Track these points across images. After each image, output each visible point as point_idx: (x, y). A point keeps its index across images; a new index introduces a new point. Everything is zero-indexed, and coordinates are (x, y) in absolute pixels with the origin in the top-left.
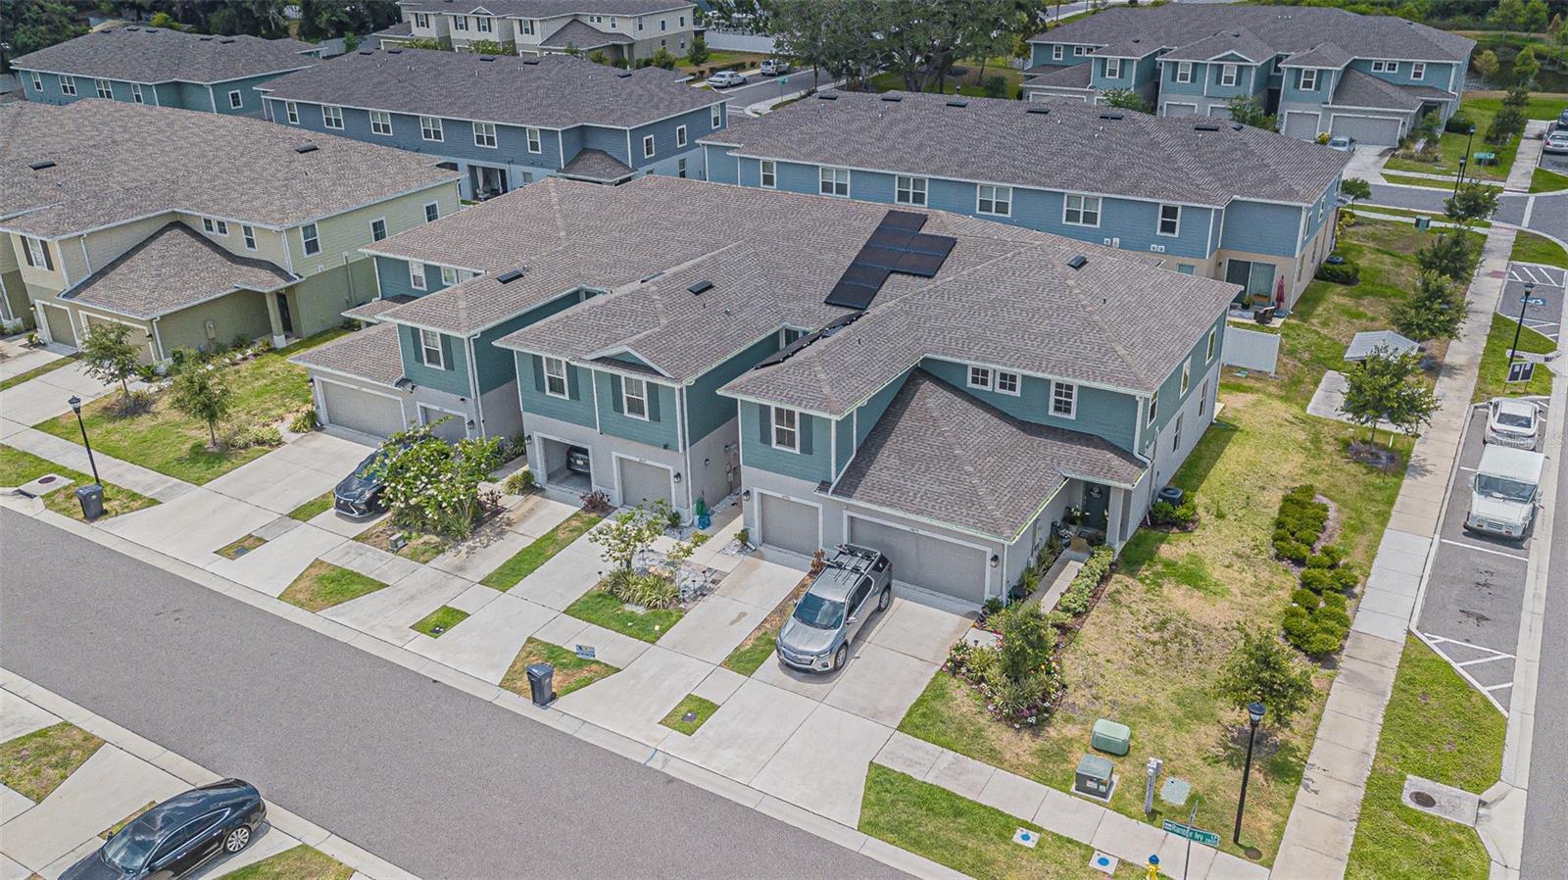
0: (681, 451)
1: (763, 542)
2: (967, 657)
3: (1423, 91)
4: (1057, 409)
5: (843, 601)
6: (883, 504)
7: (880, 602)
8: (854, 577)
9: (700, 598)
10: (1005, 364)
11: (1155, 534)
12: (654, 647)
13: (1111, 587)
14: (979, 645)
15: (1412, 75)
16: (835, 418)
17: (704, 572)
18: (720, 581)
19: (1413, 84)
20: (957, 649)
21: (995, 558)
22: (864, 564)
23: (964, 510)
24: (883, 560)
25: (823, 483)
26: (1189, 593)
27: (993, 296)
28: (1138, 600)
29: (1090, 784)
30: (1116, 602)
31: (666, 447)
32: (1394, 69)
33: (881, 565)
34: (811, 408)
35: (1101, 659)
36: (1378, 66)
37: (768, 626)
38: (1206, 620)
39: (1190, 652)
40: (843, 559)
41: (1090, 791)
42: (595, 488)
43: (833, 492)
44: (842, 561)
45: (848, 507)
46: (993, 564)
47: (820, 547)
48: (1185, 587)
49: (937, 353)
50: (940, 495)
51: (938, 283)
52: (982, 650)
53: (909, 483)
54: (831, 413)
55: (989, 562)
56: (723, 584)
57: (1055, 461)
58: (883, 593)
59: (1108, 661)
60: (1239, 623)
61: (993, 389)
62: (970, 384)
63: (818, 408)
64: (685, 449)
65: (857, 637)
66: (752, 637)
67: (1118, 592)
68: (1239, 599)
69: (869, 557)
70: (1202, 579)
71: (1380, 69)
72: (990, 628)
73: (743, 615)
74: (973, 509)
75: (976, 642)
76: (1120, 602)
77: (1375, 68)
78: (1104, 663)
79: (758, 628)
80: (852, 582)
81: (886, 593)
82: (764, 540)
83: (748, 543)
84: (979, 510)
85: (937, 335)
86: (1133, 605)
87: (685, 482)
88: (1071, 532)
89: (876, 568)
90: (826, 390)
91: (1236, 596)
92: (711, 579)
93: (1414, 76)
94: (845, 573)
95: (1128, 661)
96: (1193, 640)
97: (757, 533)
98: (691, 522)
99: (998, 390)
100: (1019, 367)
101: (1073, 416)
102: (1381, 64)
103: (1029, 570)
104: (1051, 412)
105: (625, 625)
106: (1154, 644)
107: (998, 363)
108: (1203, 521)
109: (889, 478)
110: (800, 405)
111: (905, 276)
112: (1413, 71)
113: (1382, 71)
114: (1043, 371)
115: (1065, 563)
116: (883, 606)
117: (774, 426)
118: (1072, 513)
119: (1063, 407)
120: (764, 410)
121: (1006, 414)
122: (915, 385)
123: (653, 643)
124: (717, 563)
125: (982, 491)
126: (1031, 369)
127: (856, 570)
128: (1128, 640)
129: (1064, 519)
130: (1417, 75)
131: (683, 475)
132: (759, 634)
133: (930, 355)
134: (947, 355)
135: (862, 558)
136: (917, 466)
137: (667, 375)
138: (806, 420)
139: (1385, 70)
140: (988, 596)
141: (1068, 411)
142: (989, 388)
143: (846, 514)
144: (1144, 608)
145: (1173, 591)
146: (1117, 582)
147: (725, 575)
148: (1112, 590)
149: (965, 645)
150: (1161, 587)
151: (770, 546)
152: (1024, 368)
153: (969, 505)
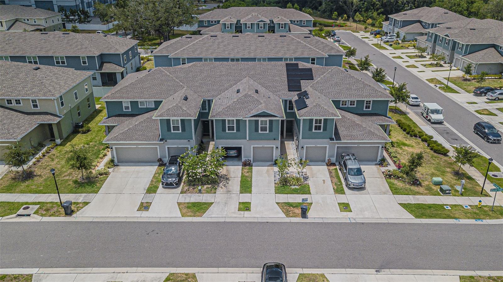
0: (280, 139)
6: (351, 140)
21: (383, 147)
26: (408, 148)
29: (447, 192)
41: (447, 194)
45: (338, 144)
47: (327, 158)
50: (364, 134)
51: (317, 81)
56: (308, 175)
62: (341, 106)
70: (407, 144)
73: (324, 180)
79: (332, 182)
84: (376, 136)
91: (416, 146)
92: (303, 174)
100: (357, 98)
104: (364, 109)
105: (297, 192)
111: (305, 80)
117: (314, 125)
120: (311, 121)
121: (352, 112)
123: (310, 194)
125: (372, 131)
130: (304, 23)
131: (278, 147)
132: (334, 184)
135: (352, 156)
137: (279, 116)
141: (369, 108)
142: (347, 106)
143: (336, 146)
145: (405, 148)
147: (306, 172)
150: (402, 148)
153: (373, 135)
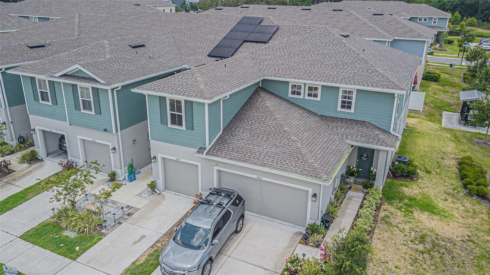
0: (114, 132)
1: (165, 189)
2: (299, 268)
3: (437, 28)
4: (343, 107)
5: (210, 228)
6: (239, 160)
7: (237, 227)
8: (218, 210)
9: (117, 226)
10: (312, 80)
11: (397, 182)
12: (74, 262)
13: (382, 214)
14: (306, 258)
15: (433, 23)
16: (207, 102)
17: (122, 208)
18: (133, 214)
19: (433, 26)
20: (292, 262)
21: (315, 195)
22: (225, 201)
23: (292, 163)
24: (239, 198)
25: (201, 148)
26: (431, 217)
27: (302, 48)
28: (401, 222)
30: (389, 224)
31: (105, 130)
32: (426, 21)
33: (237, 202)
34: (191, 96)
35: (391, 265)
36: (420, 19)
37: (159, 245)
38: (448, 235)
39: (447, 257)
40: (212, 198)
42: (70, 158)
43: (207, 154)
44: (211, 199)
45: (217, 163)
46: (314, 199)
47: (200, 191)
48: (426, 213)
49: (271, 76)
50: (277, 154)
51: (270, 45)
52: (309, 261)
53: (256, 147)
54: (205, 98)
55: (310, 198)
56: (135, 216)
57: (344, 136)
58: (238, 221)
59: (396, 267)
60: (469, 237)
61: (304, 97)
62: (290, 95)
63: (196, 96)
64: (117, 131)
65: (219, 253)
66: (147, 254)
67: (387, 216)
68: (461, 220)
69: (229, 196)
70: (434, 208)
71: (421, 20)
72: (312, 244)
73: (143, 237)
74: (299, 162)
75: (304, 255)
76: (391, 224)
77: (419, 20)
78: (394, 268)
79: (152, 247)
80: (216, 213)
81: (241, 221)
82: (166, 188)
83: (156, 190)
84: (303, 163)
85: (270, 68)
86: (400, 225)
87: (118, 152)
88: (352, 180)
89: (234, 204)
90: (202, 86)
91: (458, 218)
92: (127, 213)
93: (434, 23)
94: (212, 207)
95: (410, 267)
96: (446, 249)
97: (161, 183)
98: (123, 177)
99: (307, 97)
100: (320, 81)
101: (352, 111)
102: (421, 19)
103: (331, 203)
104: (339, 109)
105: (59, 246)
106: (422, 253)
107: (308, 80)
108: (420, 175)
109: (243, 145)
110: (183, 95)
111: (252, 43)
112: (433, 21)
113: (422, 21)
114: (336, 83)
115: (350, 199)
116: (239, 229)
117: (169, 112)
118: (350, 170)
119: (346, 105)
120: (162, 99)
121: (311, 112)
122: (258, 95)
123: (74, 259)
124: (134, 202)
125: (304, 151)
126: (328, 82)
127: (220, 205)
128: (404, 250)
129: (347, 173)
130: (435, 22)
131: (117, 148)
132: (151, 251)
133: (267, 78)
134: (277, 77)
135: (225, 197)
136: (261, 137)
137: (102, 82)
138: (189, 104)
139: (423, 21)
140: (309, 221)
141: (349, 108)
142: (301, 97)
143: (216, 168)
144: (407, 227)
145: (420, 215)
146: (385, 210)
147: (137, 210)
148: (383, 216)
149: (297, 259)
150: (412, 213)
151: (170, 192)
152: (324, 81)
153: (296, 160)
